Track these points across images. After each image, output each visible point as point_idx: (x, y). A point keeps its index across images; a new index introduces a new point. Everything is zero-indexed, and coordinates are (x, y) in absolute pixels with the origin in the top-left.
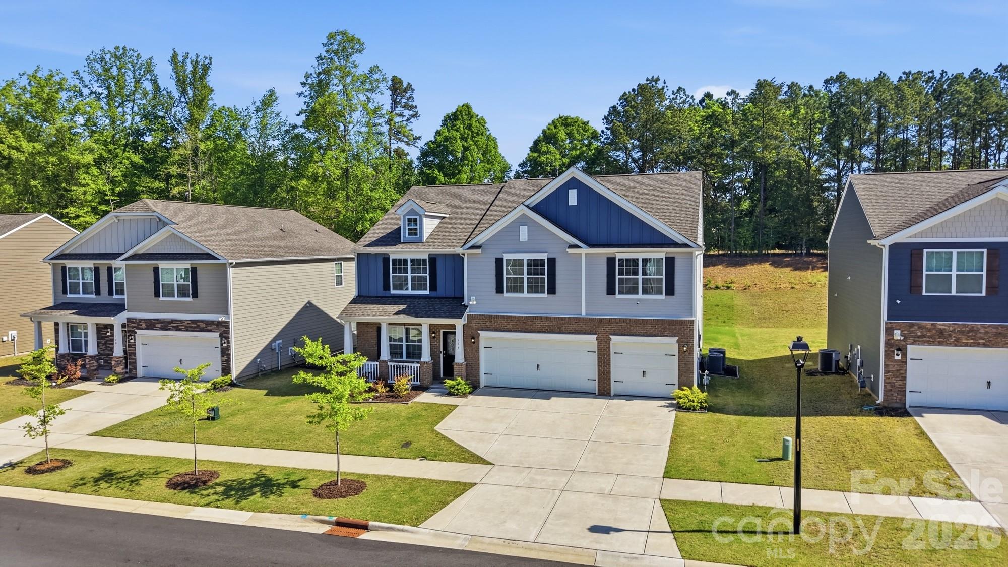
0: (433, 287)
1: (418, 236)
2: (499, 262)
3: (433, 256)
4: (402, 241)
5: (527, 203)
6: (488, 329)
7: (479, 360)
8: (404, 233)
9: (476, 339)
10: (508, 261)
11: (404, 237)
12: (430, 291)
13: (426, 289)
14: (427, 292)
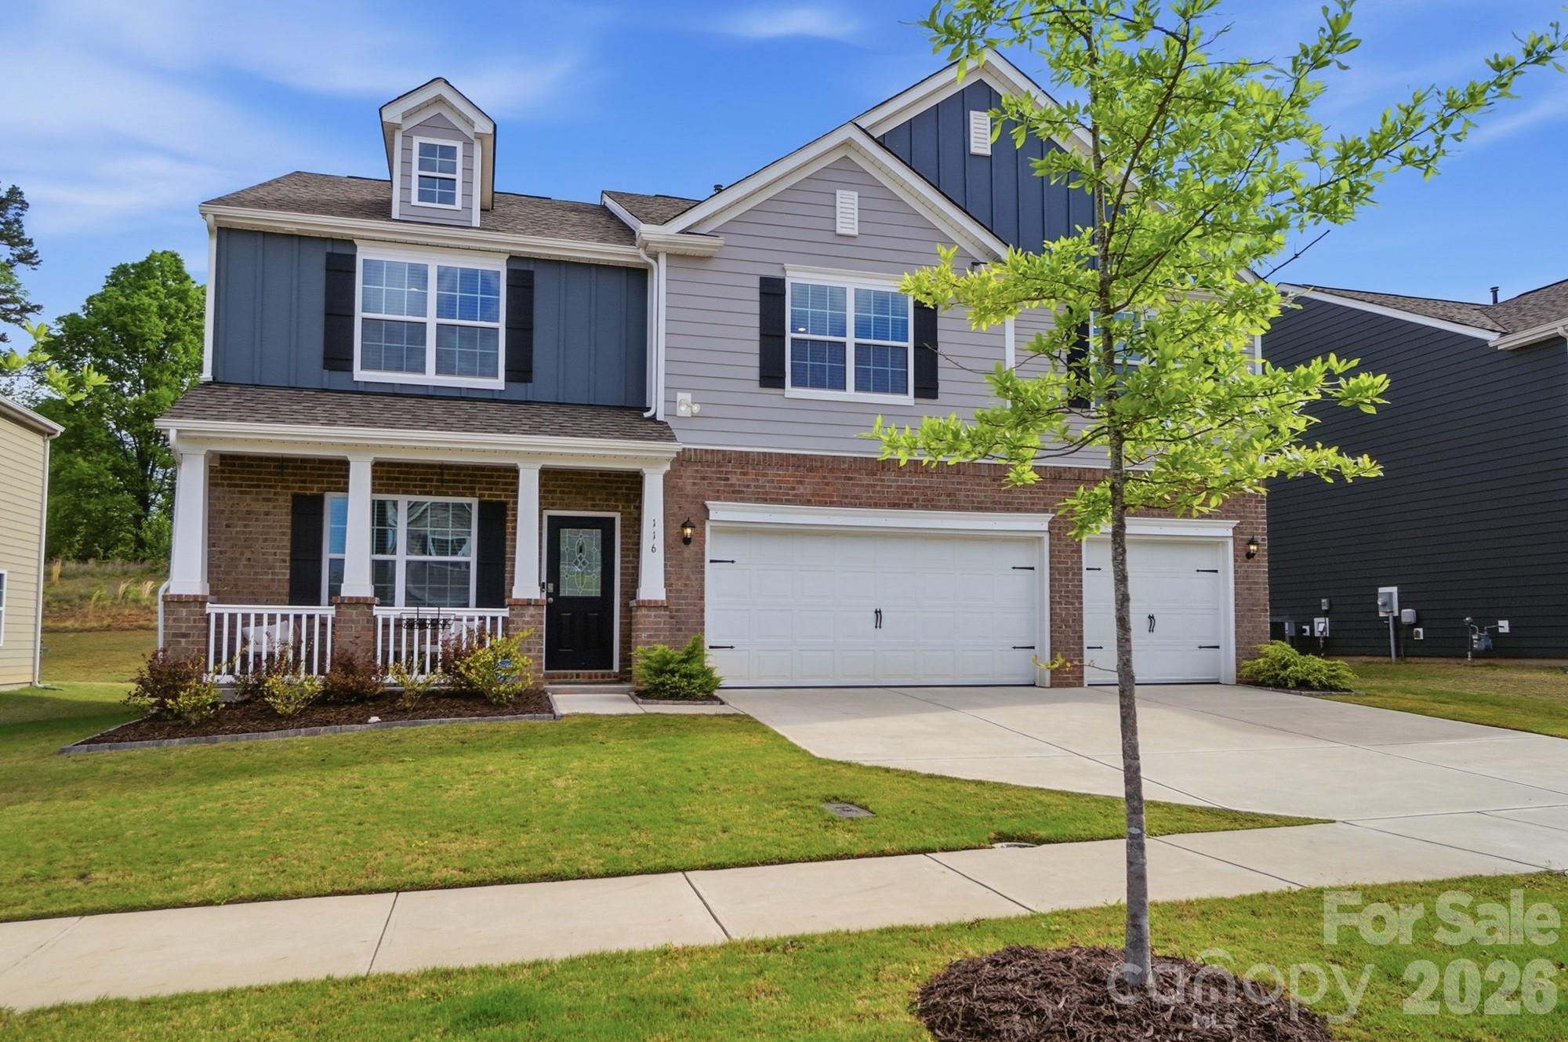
0: (520, 369)
1: (458, 205)
2: (772, 291)
3: (523, 267)
4: (395, 214)
5: (865, 123)
6: (737, 495)
7: (702, 598)
8: (405, 189)
9: (698, 528)
10: (800, 289)
11: (405, 201)
12: (508, 379)
13: (495, 375)
14: (498, 383)
